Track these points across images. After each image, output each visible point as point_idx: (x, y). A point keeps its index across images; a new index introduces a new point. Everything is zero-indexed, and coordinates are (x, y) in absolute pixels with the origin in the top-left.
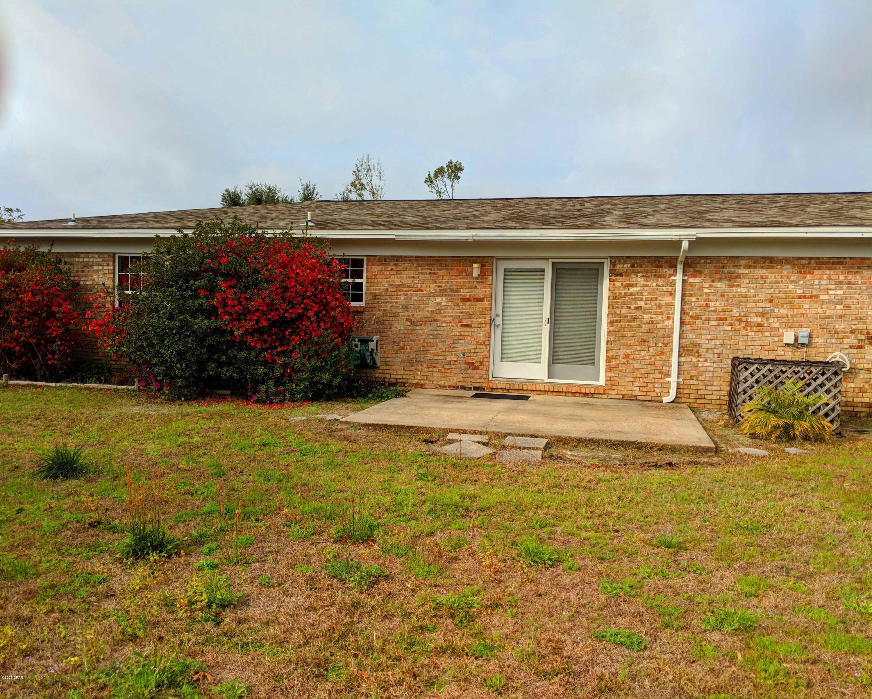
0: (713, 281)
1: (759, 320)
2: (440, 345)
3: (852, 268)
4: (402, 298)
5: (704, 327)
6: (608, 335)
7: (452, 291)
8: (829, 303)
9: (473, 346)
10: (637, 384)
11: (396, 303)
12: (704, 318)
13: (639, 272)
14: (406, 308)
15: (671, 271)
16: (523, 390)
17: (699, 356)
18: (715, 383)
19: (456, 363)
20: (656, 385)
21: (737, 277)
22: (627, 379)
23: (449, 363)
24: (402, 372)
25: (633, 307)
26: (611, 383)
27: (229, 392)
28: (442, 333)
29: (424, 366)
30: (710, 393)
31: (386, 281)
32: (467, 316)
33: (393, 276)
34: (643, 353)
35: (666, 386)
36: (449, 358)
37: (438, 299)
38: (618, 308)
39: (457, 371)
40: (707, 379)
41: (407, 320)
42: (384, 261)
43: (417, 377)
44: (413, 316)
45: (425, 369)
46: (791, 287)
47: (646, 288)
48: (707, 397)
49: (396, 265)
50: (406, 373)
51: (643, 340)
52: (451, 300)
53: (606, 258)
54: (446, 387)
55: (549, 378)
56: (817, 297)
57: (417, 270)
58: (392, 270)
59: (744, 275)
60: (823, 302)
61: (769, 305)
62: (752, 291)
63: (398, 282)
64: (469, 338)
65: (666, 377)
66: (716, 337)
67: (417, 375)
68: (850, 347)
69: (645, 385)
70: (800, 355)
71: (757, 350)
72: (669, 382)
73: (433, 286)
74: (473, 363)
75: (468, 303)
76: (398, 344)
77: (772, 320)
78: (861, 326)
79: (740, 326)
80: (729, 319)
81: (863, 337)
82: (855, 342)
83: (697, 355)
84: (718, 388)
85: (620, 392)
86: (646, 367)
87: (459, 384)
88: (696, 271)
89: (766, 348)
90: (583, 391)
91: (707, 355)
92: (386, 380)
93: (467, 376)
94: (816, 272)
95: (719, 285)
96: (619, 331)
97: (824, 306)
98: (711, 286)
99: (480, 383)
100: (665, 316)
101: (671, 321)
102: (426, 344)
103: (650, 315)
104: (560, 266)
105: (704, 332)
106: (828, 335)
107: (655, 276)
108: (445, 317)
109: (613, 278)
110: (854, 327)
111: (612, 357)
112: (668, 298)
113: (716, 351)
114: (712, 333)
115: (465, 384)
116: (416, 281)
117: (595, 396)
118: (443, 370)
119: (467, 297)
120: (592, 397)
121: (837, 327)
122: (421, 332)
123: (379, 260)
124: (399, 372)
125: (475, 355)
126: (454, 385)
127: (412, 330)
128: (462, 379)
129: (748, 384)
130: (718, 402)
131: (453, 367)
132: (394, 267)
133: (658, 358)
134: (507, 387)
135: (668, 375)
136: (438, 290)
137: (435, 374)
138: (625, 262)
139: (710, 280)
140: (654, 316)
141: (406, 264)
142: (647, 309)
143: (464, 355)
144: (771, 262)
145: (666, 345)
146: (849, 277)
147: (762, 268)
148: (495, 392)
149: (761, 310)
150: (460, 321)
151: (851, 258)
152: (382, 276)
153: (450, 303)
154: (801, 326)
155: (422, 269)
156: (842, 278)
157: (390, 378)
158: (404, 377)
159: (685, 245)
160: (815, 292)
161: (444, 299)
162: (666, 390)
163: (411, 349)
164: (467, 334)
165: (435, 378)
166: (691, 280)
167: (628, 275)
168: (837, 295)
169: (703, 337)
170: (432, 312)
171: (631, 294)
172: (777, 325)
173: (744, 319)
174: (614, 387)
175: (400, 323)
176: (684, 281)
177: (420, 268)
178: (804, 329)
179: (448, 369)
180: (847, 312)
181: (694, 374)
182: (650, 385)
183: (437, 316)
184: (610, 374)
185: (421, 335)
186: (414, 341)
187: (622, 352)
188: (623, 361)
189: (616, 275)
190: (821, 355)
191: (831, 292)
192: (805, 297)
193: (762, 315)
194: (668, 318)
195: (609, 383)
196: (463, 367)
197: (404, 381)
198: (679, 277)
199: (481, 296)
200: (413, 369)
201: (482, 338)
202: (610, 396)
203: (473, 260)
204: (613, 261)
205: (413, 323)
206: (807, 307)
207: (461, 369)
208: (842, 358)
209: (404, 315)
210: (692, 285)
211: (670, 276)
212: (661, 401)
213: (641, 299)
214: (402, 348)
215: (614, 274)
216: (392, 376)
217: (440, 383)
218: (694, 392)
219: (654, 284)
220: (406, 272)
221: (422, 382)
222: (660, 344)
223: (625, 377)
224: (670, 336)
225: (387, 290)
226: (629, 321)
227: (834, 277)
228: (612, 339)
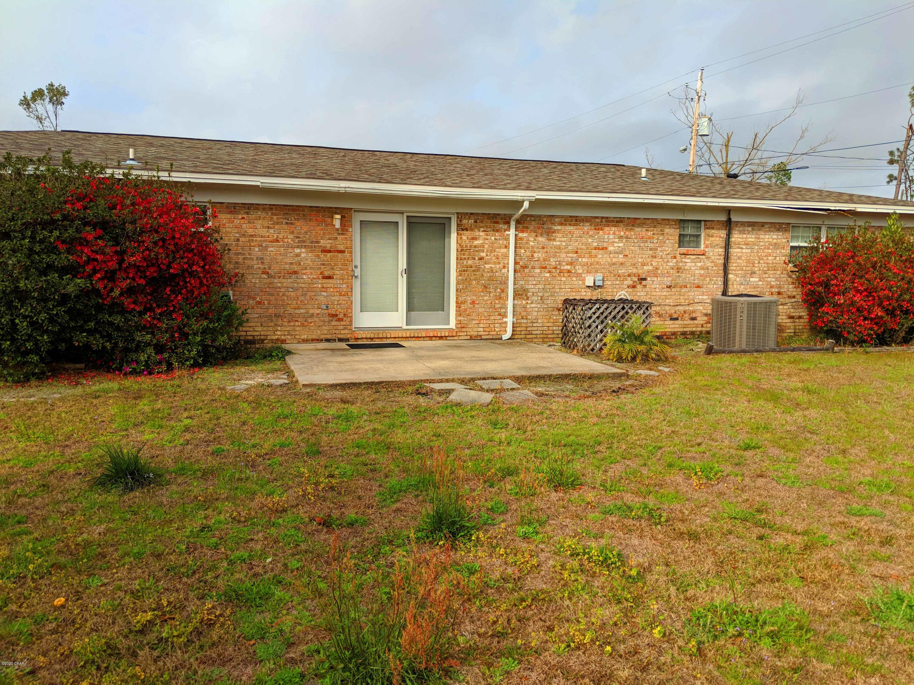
0: (536, 236)
1: (569, 267)
2: (301, 298)
3: (628, 226)
4: (257, 249)
5: (531, 274)
6: (458, 283)
7: (312, 242)
8: (615, 253)
9: (336, 298)
10: (482, 325)
11: (249, 254)
12: (530, 267)
13: (480, 227)
14: (261, 260)
15: (506, 227)
16: (386, 338)
17: (528, 298)
18: (539, 321)
19: (319, 316)
20: (496, 325)
21: (553, 232)
22: (474, 322)
23: (312, 316)
24: (260, 329)
25: (477, 258)
26: (461, 326)
27: (83, 366)
28: (303, 285)
29: (285, 320)
30: (536, 329)
31: (236, 230)
32: (328, 268)
33: (244, 226)
34: (485, 298)
35: (504, 325)
36: (311, 311)
37: (297, 251)
38: (465, 259)
39: (322, 323)
40: (534, 318)
41: (263, 273)
42: (233, 209)
43: (276, 333)
44: (270, 268)
45: (286, 324)
46: (590, 240)
47: (487, 242)
48: (534, 332)
49: (247, 213)
50: (265, 329)
51: (485, 287)
52: (312, 251)
53: (453, 214)
54: (309, 340)
55: (407, 325)
56: (606, 248)
57: (271, 219)
58: (243, 218)
59: (558, 231)
60: (610, 253)
61: (575, 255)
62: (564, 244)
63: (251, 231)
64: (332, 290)
65: (503, 318)
66: (539, 283)
67: (277, 330)
68: (628, 287)
69: (487, 325)
70: (596, 295)
71: (567, 292)
72: (506, 323)
73: (291, 236)
74: (337, 315)
75: (329, 255)
76: (254, 299)
77: (577, 267)
78: (635, 271)
79: (556, 273)
80: (548, 267)
81: (636, 279)
82: (631, 283)
83: (525, 298)
84: (541, 325)
85: (468, 333)
86: (488, 310)
87: (322, 337)
88: (524, 227)
89: (574, 290)
90: (439, 335)
91: (533, 298)
92: (242, 338)
93: (331, 328)
94: (606, 229)
95: (540, 239)
96: (466, 279)
97: (611, 255)
98: (535, 240)
99: (345, 333)
100: (501, 265)
101: (506, 270)
102: (285, 298)
103: (490, 265)
104: (413, 220)
105: (530, 278)
106: (614, 278)
107: (493, 230)
108: (306, 269)
109: (460, 232)
110: (630, 271)
111: (462, 303)
112: (504, 250)
113: (539, 294)
114: (536, 279)
115: (329, 337)
116: (272, 231)
117: (448, 338)
118: (306, 324)
119: (328, 248)
120: (446, 339)
121: (620, 271)
122: (279, 285)
123: (227, 207)
124: (256, 329)
125: (338, 307)
126: (318, 338)
127: (269, 283)
128: (326, 332)
129: (592, 320)
130: (541, 336)
131: (317, 320)
132: (245, 216)
133: (497, 302)
134: (372, 336)
135: (505, 315)
136: (297, 240)
137: (298, 328)
138: (469, 218)
139: (535, 234)
140: (493, 266)
141: (259, 213)
142: (488, 259)
143: (327, 307)
144: (576, 220)
145: (503, 291)
146: (627, 233)
147: (570, 225)
148: (360, 342)
149: (570, 259)
150: (321, 273)
151: (628, 218)
152: (231, 225)
153: (310, 255)
154: (596, 272)
155: (277, 219)
156: (622, 233)
157: (247, 335)
158: (262, 333)
159: (526, 205)
160: (605, 245)
161: (303, 250)
162: (504, 329)
163: (269, 304)
164: (329, 286)
165: (297, 333)
166: (521, 235)
167: (472, 230)
168: (619, 247)
169: (530, 283)
170: (291, 264)
171: (475, 247)
172: (580, 271)
173: (559, 267)
174: (463, 330)
175: (255, 276)
176: (516, 235)
177: (275, 217)
178: (599, 274)
179: (311, 323)
180: (625, 260)
181: (524, 314)
182: (492, 326)
183: (295, 268)
184: (460, 318)
185: (280, 288)
186: (272, 295)
187: (469, 298)
188: (470, 306)
189: (463, 230)
190: (610, 294)
191: (616, 245)
192: (599, 249)
193: (571, 264)
194: (504, 267)
195: (459, 326)
196: (327, 319)
197: (262, 337)
198: (512, 232)
199: (342, 248)
200: (273, 324)
201: (345, 290)
202: (460, 338)
203: (332, 211)
204: (460, 217)
205: (270, 276)
206: (600, 256)
207: (324, 321)
208: (625, 295)
209: (259, 268)
210: (521, 239)
211: (505, 231)
212: (501, 339)
213: (483, 251)
214: (259, 303)
215: (461, 228)
216: (248, 333)
217: (303, 337)
218: (524, 329)
219: (493, 238)
220: (260, 222)
221: (283, 337)
222: (499, 290)
223: (472, 320)
224: (506, 283)
225: (238, 240)
226: (474, 271)
227: (617, 233)
228: (461, 286)
